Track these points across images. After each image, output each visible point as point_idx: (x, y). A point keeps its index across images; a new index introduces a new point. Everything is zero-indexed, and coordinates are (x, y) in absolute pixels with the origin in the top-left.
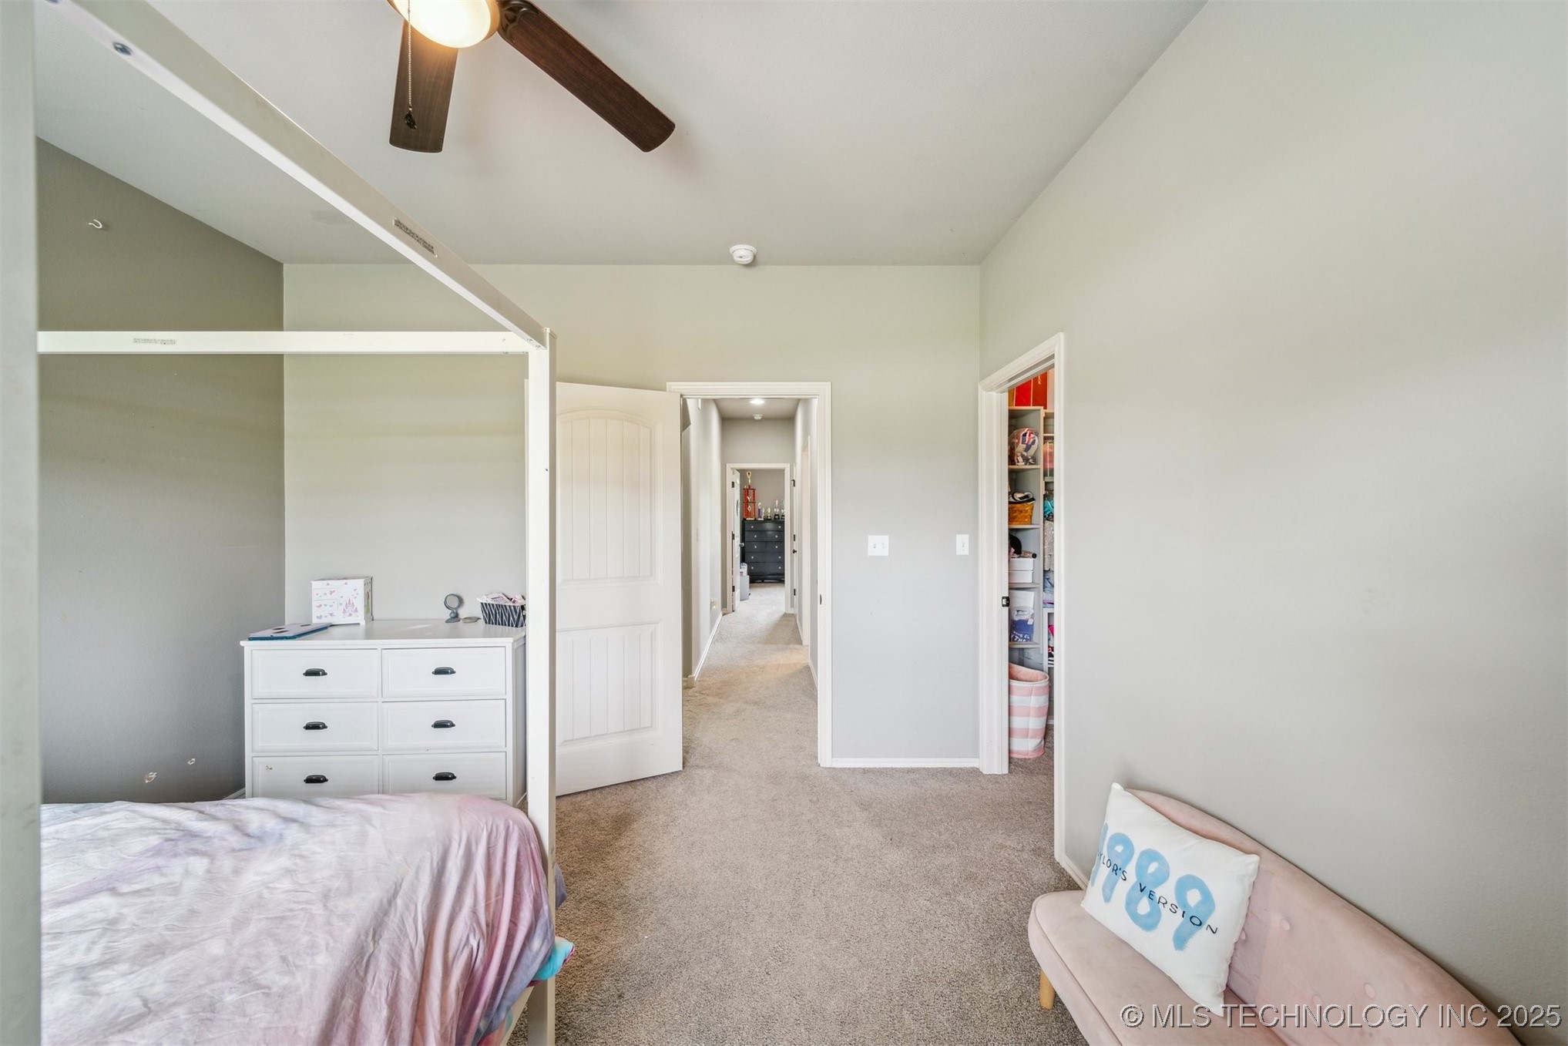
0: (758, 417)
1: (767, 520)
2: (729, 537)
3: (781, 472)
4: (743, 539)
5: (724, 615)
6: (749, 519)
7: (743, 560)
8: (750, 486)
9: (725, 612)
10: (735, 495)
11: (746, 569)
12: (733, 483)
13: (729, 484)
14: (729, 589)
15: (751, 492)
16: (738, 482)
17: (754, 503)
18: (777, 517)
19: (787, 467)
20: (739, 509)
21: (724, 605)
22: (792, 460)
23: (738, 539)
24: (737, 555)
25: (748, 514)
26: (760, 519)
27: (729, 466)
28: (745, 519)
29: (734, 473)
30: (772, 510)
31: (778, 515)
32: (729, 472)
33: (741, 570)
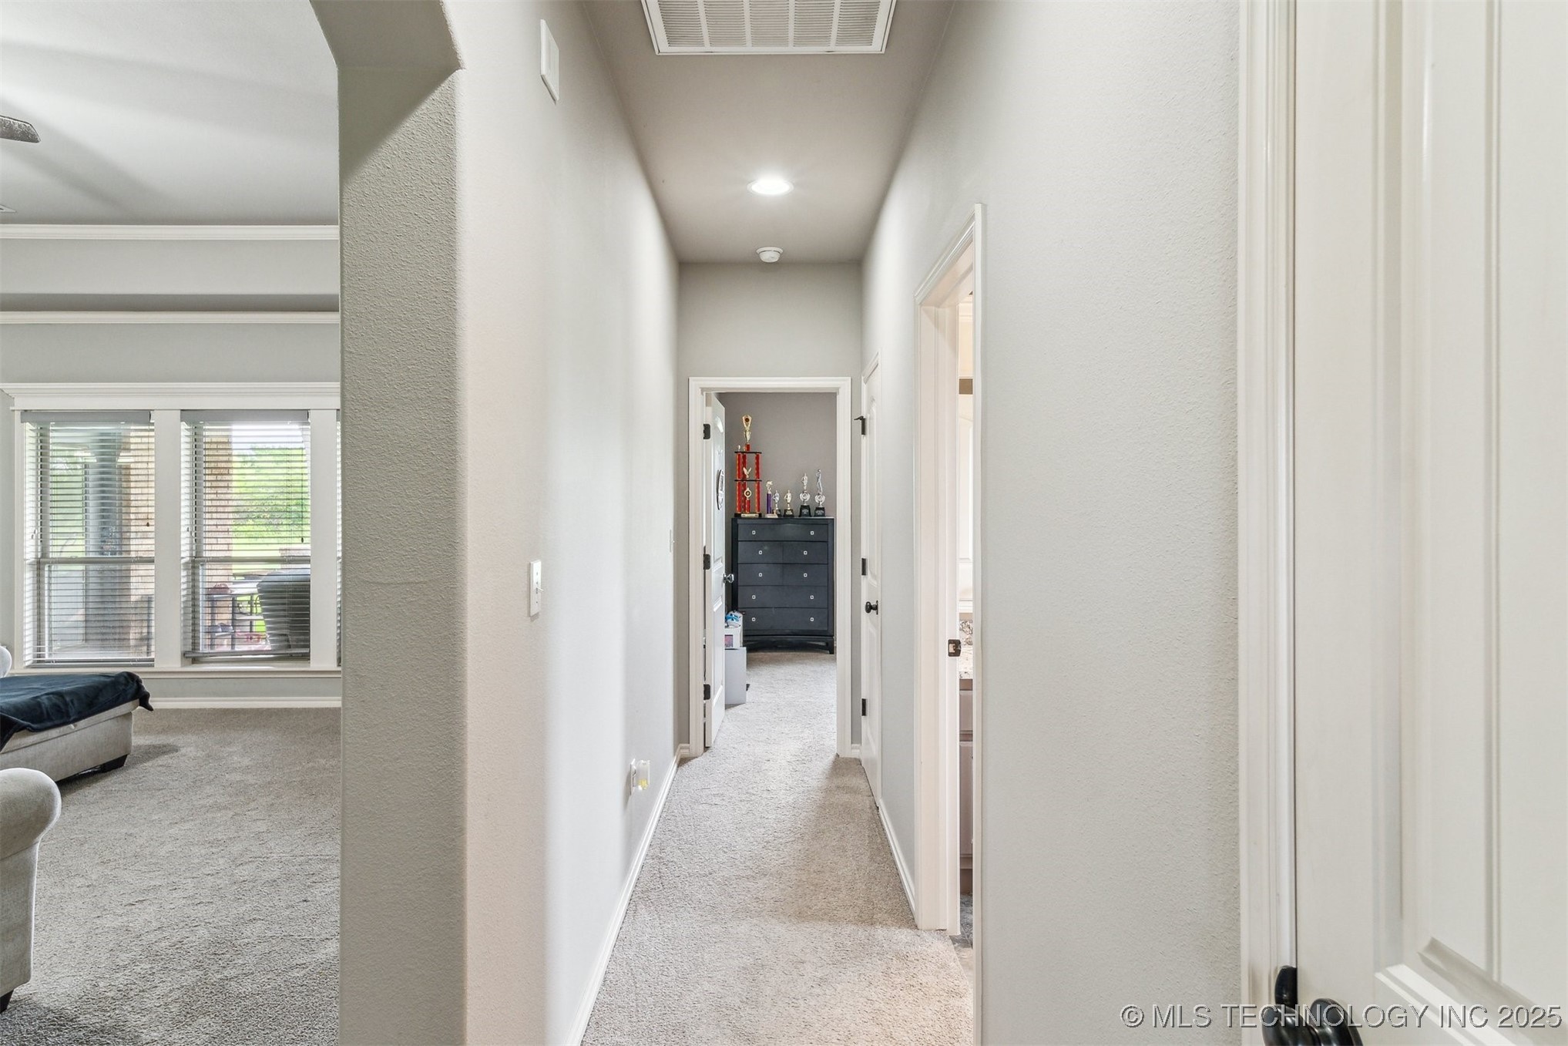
0: (770, 255)
1: (784, 517)
2: (696, 562)
3: (829, 398)
4: (732, 564)
5: (682, 762)
6: (746, 515)
7: (733, 603)
8: (748, 447)
9: (685, 753)
10: (711, 459)
11: (740, 629)
12: (707, 428)
13: (696, 432)
14: (696, 692)
15: (751, 458)
16: (721, 427)
17: (758, 481)
18: (805, 511)
19: (842, 385)
20: (722, 493)
21: (682, 734)
22: (860, 366)
23: (718, 568)
24: (718, 604)
25: (745, 505)
26: (769, 516)
27: (696, 384)
28: (738, 516)
29: (708, 403)
30: (796, 496)
31: (807, 507)
32: (696, 399)
33: (728, 631)
